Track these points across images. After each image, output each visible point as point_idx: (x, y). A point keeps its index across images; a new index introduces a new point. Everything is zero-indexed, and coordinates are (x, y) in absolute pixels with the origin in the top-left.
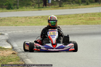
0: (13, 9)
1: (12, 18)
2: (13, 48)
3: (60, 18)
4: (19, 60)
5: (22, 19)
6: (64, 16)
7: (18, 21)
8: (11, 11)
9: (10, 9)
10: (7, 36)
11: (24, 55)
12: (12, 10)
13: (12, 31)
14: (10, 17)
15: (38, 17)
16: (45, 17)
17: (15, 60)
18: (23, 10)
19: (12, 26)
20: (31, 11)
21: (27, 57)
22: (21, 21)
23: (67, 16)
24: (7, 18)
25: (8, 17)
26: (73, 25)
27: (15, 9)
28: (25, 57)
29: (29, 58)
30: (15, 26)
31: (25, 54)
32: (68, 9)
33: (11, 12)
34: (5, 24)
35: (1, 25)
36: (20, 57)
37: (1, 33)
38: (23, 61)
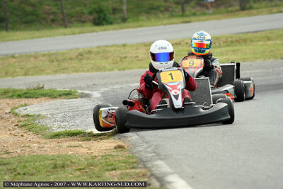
0: (111, 23)
1: (109, 48)
3: (245, 41)
4: (135, 164)
5: (137, 49)
6: (255, 35)
7: (126, 57)
8: (105, 30)
9: (104, 22)
10: (97, 98)
11: (149, 149)
12: (109, 27)
13: (112, 84)
14: (104, 46)
15: (183, 41)
17: (124, 165)
18: (140, 23)
19: (109, 70)
20: (162, 27)
21: (158, 155)
22: (136, 55)
23: (264, 34)
24: (95, 50)
25: (98, 47)
26: (281, 61)
27: (118, 23)
28: (150, 155)
29: (162, 159)
30: (119, 70)
31: (149, 147)
32: (266, 14)
33: (107, 32)
34: (92, 66)
35: (81, 69)
36: (137, 155)
37: (82, 93)
38: (146, 168)
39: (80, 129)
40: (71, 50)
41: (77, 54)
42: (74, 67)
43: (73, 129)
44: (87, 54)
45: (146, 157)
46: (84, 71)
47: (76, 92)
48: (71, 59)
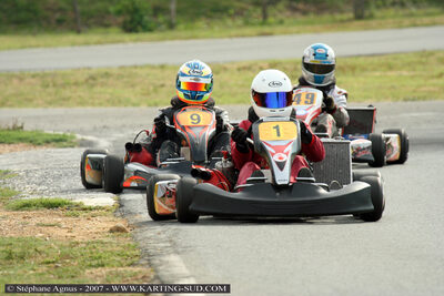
0: (150, 30)
1: (138, 71)
2: (121, 206)
3: (353, 68)
4: (136, 259)
6: (370, 60)
7: (163, 86)
8: (137, 40)
9: (139, 28)
11: (162, 236)
12: (147, 35)
14: (131, 67)
15: (256, 64)
16: (288, 66)
17: (119, 258)
18: (196, 33)
19: (134, 105)
20: (227, 40)
21: (174, 244)
23: (384, 60)
24: (116, 71)
25: (122, 67)
26: (404, 103)
27: (162, 31)
28: (162, 245)
30: (150, 105)
31: (164, 232)
32: (392, 28)
33: (139, 44)
34: (108, 96)
35: (91, 101)
36: (142, 244)
37: (83, 140)
38: (150, 265)
39: (63, 197)
40: (79, 69)
41: (86, 76)
42: (80, 97)
43: (53, 198)
44: (102, 76)
45: (155, 248)
46: (93, 104)
47: (74, 137)
48: (76, 84)
